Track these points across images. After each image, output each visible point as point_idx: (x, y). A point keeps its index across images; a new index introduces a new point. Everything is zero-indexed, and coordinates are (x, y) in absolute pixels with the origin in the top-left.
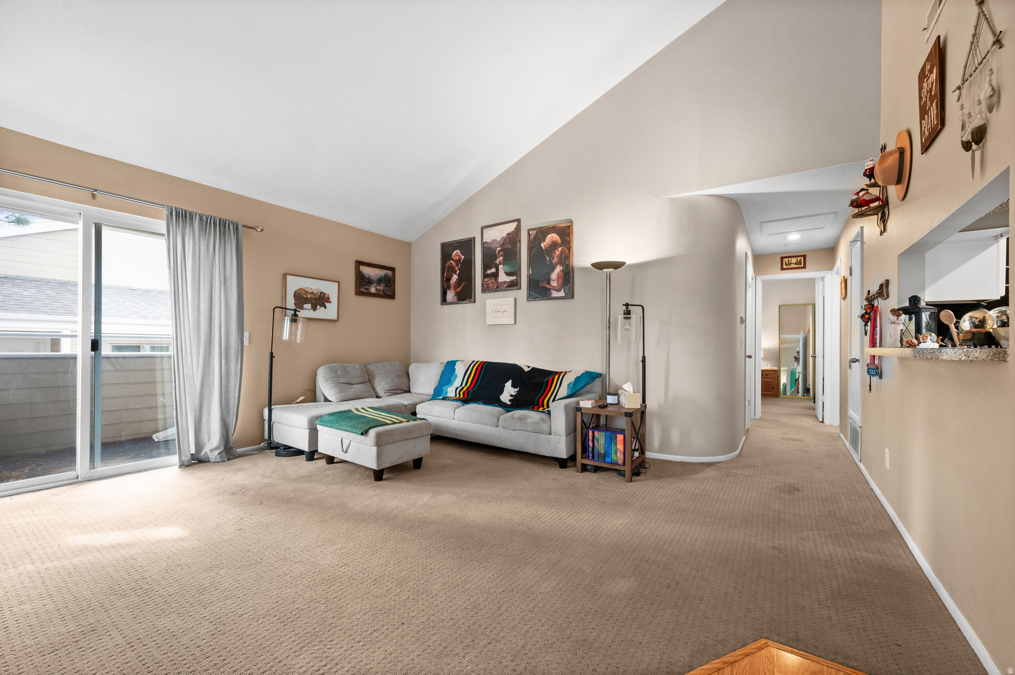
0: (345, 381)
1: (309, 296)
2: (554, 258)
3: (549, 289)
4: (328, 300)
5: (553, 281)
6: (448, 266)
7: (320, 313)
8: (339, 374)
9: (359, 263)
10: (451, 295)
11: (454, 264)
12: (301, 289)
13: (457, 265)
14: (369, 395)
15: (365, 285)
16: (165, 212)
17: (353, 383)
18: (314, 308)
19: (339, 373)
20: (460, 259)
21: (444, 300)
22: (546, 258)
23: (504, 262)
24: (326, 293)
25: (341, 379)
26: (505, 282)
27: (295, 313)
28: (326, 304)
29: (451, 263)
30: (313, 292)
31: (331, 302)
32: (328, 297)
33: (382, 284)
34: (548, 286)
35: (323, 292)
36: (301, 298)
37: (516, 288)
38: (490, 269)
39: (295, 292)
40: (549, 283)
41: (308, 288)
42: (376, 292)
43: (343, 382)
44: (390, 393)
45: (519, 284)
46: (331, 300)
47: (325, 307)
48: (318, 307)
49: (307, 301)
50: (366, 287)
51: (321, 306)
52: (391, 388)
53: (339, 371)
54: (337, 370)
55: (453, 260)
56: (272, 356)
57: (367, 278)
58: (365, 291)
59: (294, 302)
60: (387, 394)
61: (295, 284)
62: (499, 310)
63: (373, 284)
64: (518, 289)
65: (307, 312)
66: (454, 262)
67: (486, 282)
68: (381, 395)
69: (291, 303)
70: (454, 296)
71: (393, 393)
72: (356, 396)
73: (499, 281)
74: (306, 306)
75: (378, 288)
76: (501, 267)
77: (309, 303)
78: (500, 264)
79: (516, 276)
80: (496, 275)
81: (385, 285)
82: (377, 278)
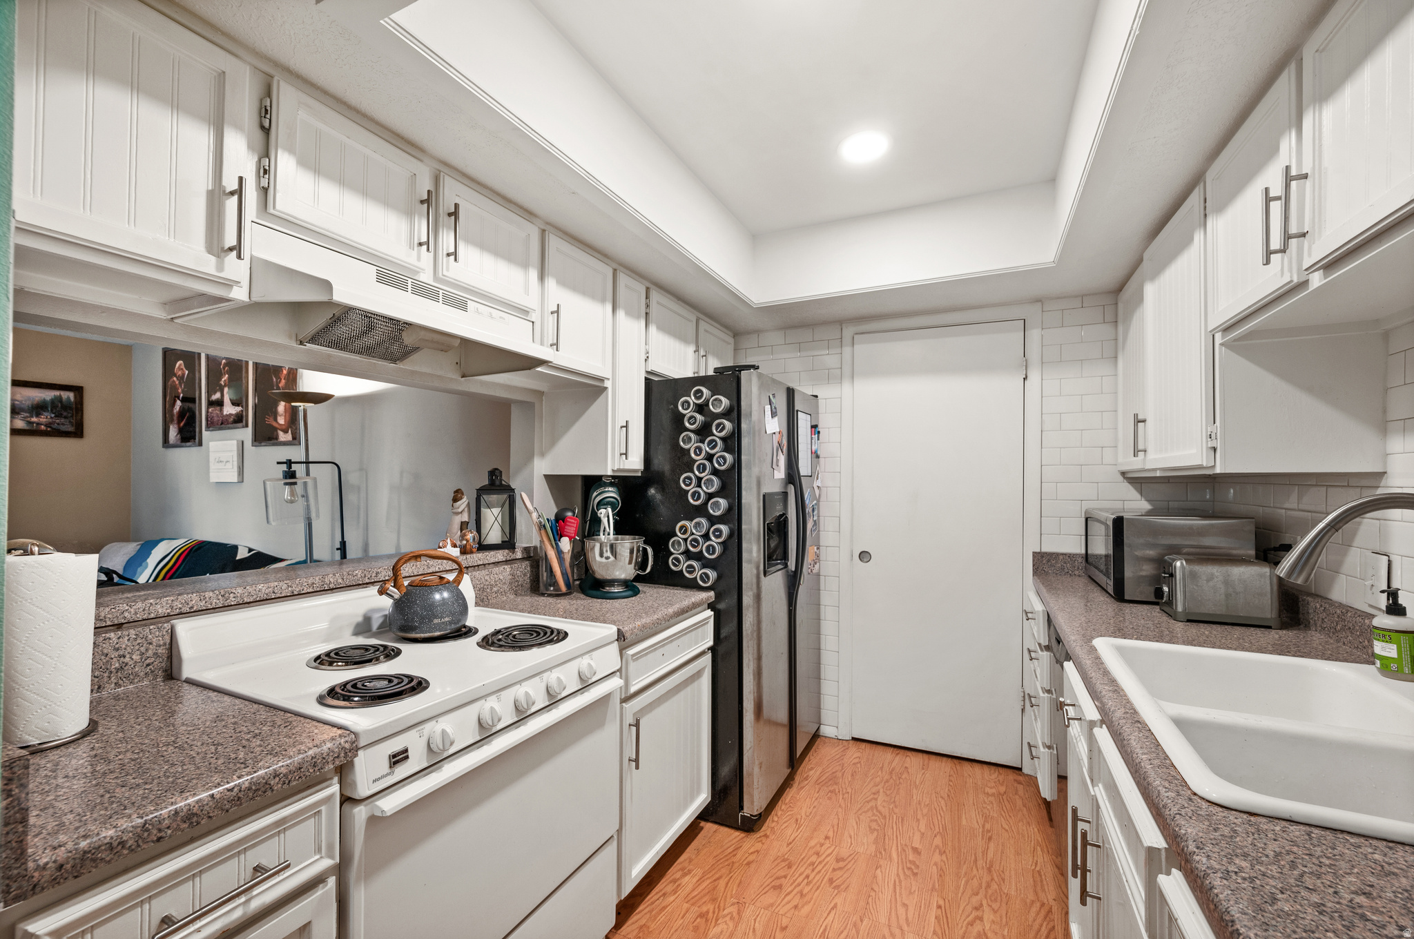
2: (281, 379)
3: (276, 429)
5: (280, 416)
6: (171, 385)
10: (173, 433)
11: (177, 382)
13: (180, 383)
20: (183, 375)
21: (166, 442)
22: (272, 379)
23: (230, 384)
26: (231, 415)
29: (174, 381)
33: (46, 414)
34: (275, 424)
37: (240, 425)
38: (215, 393)
40: (276, 420)
45: (244, 419)
55: (175, 375)
62: (221, 459)
64: (243, 427)
66: (178, 379)
67: (211, 413)
70: (178, 434)
73: (225, 413)
76: (226, 390)
78: (225, 386)
79: (242, 407)
80: (220, 403)
81: (53, 415)
82: (29, 403)
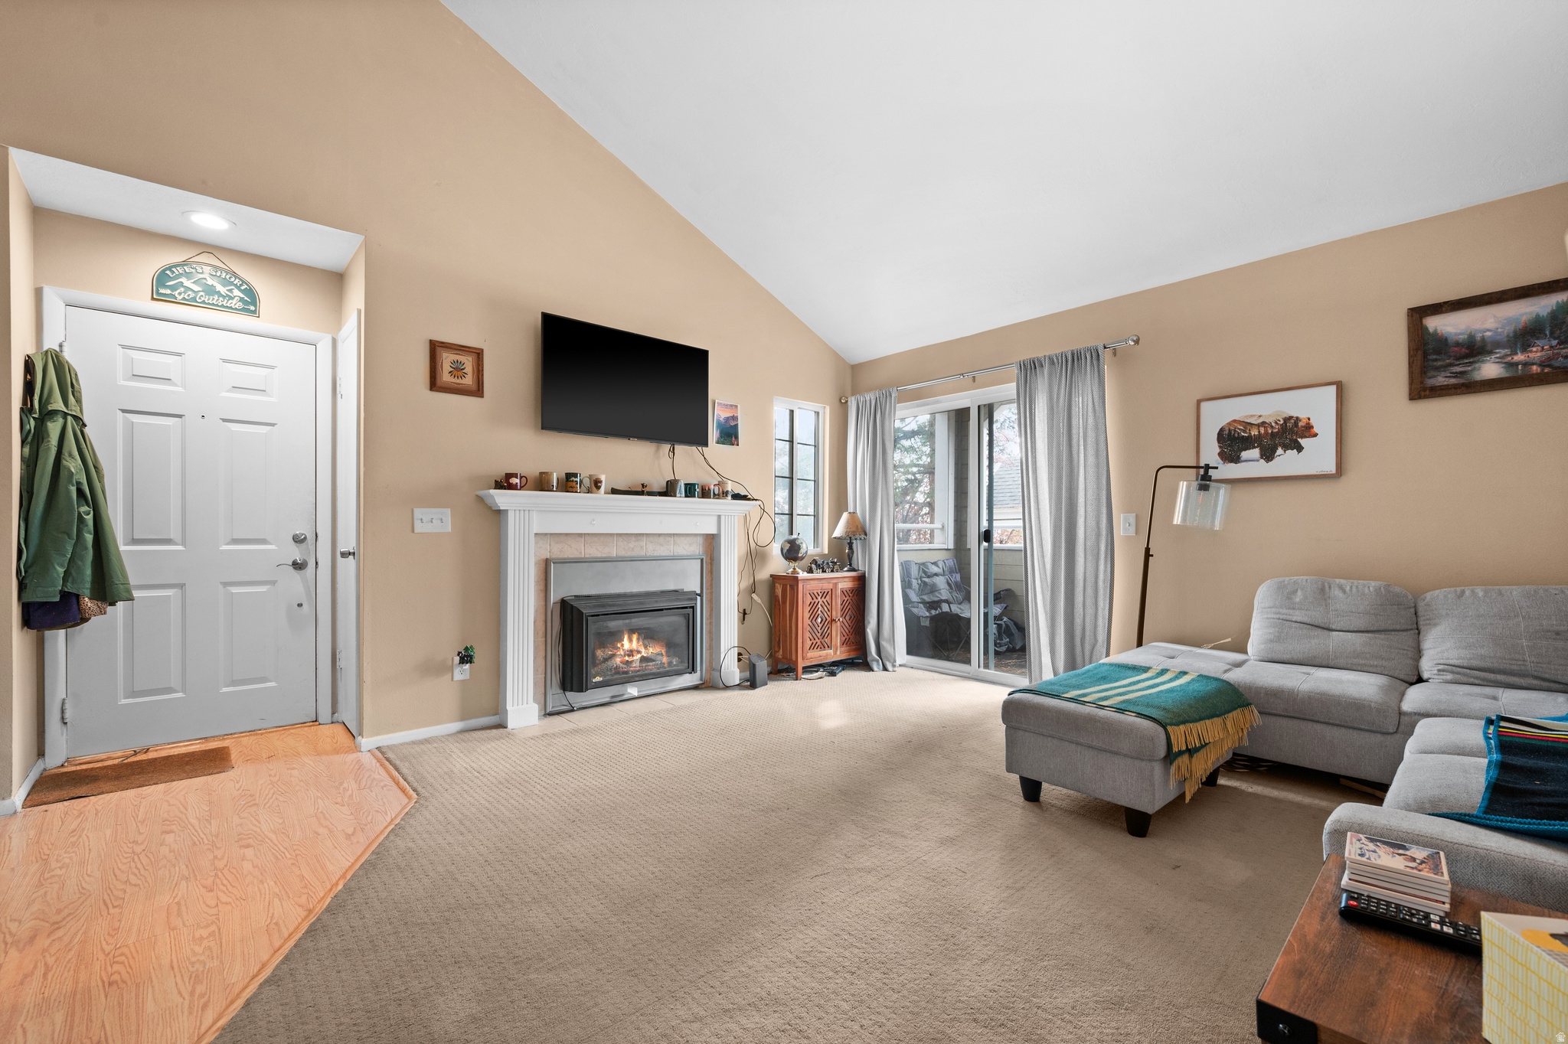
0: (1305, 619)
1: (1254, 432)
4: (1308, 431)
7: (1286, 462)
8: (1298, 600)
9: (1418, 314)
12: (1235, 421)
14: (1365, 665)
15: (1452, 365)
16: (1015, 370)
17: (1334, 627)
18: (1268, 455)
19: (1299, 597)
24: (1301, 416)
25: (1297, 612)
27: (1206, 472)
28: (1303, 442)
30: (1264, 423)
31: (1316, 435)
32: (1308, 424)
33: (1541, 342)
35: (1291, 418)
36: (1233, 443)
39: (1222, 430)
41: (1252, 416)
42: (1507, 375)
43: (1299, 619)
44: (1464, 675)
46: (1316, 430)
47: (1300, 448)
48: (1280, 451)
49: (1248, 443)
50: (1458, 369)
51: (1286, 447)
52: (1481, 664)
53: (1299, 593)
54: (1295, 592)
56: (1148, 554)
57: (1458, 344)
58: (1453, 381)
59: (1218, 450)
60: (1449, 677)
61: (1218, 416)
63: (1490, 353)
65: (1252, 464)
68: (1425, 676)
69: (1210, 452)
71: (1484, 679)
72: (1315, 657)
74: (1245, 455)
75: (1520, 357)
77: (1254, 447)
81: (1554, 343)
82: (1509, 330)
